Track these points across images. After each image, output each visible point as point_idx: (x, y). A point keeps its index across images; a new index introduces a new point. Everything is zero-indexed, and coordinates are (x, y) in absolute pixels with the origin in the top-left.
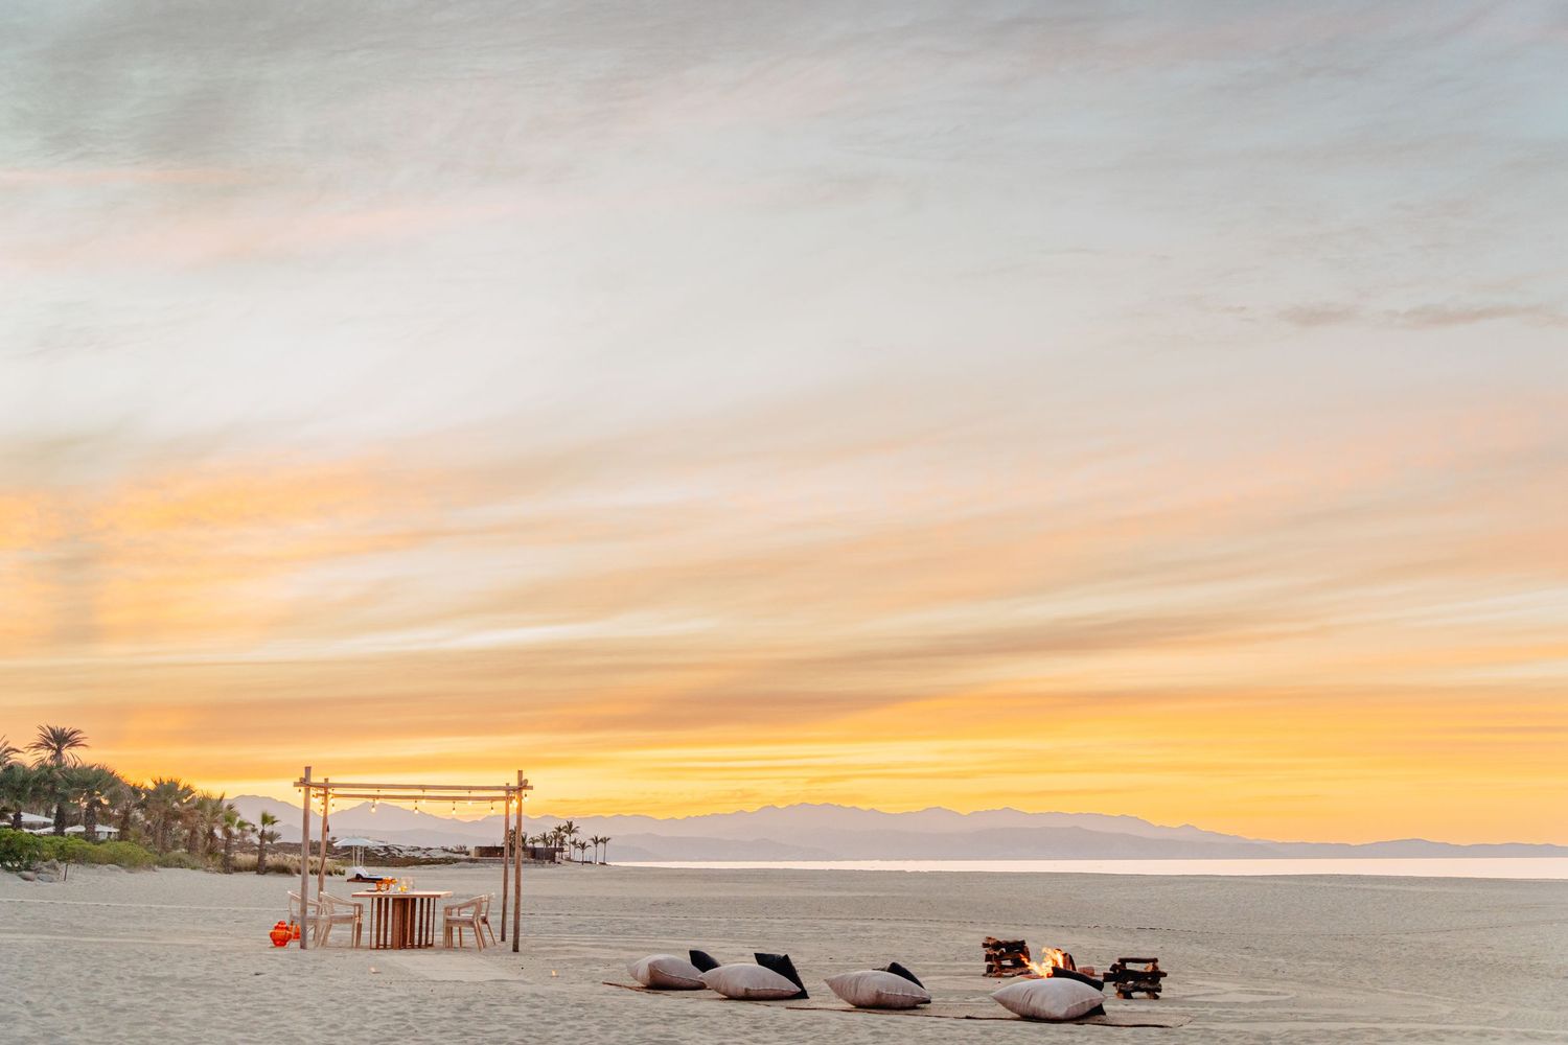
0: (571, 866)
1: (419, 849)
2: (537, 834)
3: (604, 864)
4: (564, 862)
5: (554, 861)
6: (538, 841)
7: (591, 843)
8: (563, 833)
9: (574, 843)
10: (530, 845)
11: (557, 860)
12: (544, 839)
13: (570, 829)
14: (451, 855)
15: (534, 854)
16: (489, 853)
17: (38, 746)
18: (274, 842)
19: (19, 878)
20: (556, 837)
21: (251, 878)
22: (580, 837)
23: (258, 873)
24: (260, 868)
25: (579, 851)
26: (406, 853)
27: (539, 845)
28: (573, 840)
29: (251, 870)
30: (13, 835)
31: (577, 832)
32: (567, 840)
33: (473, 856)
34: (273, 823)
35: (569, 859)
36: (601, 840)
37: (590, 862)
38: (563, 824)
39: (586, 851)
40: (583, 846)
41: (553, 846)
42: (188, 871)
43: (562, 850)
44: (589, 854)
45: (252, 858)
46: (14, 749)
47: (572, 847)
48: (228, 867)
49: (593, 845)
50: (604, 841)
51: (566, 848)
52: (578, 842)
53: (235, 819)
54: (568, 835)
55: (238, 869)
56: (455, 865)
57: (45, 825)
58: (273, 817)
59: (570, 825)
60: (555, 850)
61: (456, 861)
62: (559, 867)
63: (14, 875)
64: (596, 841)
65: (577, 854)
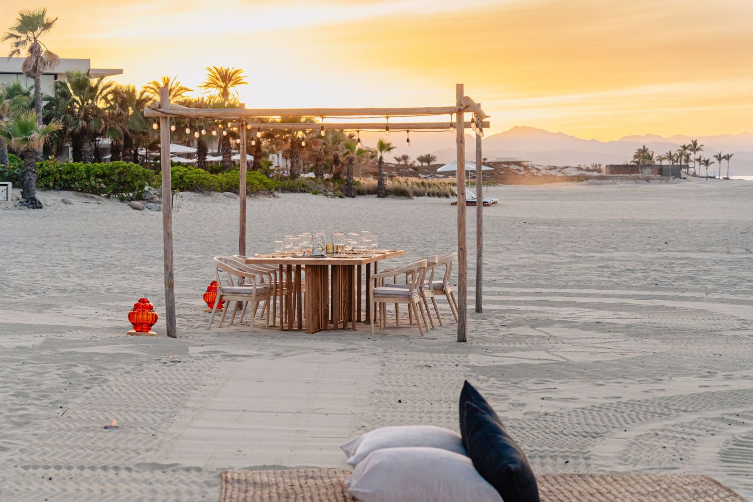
0: (695, 181)
1: (555, 168)
2: (663, 153)
3: (727, 179)
4: (689, 178)
5: (680, 177)
6: (664, 158)
7: (715, 160)
8: (688, 151)
9: (699, 160)
10: (657, 163)
11: (683, 175)
12: (670, 157)
13: (694, 147)
14: (583, 172)
15: (661, 171)
16: (619, 170)
17: (207, 85)
18: (431, 164)
19: (129, 208)
20: (681, 155)
21: (371, 201)
22: (705, 155)
23: (379, 196)
24: (380, 192)
25: (703, 167)
26: (544, 172)
27: (665, 163)
28: (697, 157)
29: (373, 193)
30: (125, 167)
31: (701, 150)
32: (692, 157)
33: (604, 173)
34: (389, 149)
35: (695, 175)
36: (724, 157)
37: (714, 177)
38: (688, 143)
39: (710, 167)
40: (707, 163)
41: (679, 164)
42: (309, 196)
43: (687, 167)
44: (712, 170)
45: (372, 182)
46: (185, 89)
47: (697, 163)
48: (350, 191)
49: (718, 162)
50: (727, 158)
51: (691, 165)
52: (702, 159)
53: (355, 147)
54: (693, 153)
55: (361, 193)
56: (585, 182)
57: (189, 156)
58: (389, 144)
59: (695, 144)
60: (681, 167)
61: (587, 178)
62: (685, 183)
63: (124, 205)
64: (719, 158)
65: (702, 170)
